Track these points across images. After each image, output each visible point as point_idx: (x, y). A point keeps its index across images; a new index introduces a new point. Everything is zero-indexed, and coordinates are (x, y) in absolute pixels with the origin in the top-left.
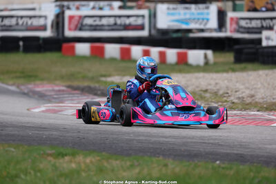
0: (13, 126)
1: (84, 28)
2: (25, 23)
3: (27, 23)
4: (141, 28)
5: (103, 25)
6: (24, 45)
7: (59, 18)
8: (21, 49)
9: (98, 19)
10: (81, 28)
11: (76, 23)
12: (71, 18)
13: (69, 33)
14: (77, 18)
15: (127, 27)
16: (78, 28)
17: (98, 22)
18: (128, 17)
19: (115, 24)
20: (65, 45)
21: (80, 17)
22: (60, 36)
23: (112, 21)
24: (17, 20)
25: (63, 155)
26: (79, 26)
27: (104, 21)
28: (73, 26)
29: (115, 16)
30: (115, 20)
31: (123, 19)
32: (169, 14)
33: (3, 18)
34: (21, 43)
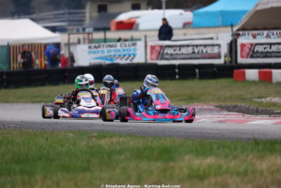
2: (200, 52)
3: (202, 51)
5: (273, 52)
6: (199, 72)
9: (268, 46)
10: (253, 54)
11: (248, 50)
13: (240, 60)
14: (249, 46)
16: (250, 56)
17: (268, 50)
20: (235, 71)
21: (252, 45)
24: (193, 49)
26: (251, 53)
27: (274, 48)
33: (181, 46)
34: (197, 71)
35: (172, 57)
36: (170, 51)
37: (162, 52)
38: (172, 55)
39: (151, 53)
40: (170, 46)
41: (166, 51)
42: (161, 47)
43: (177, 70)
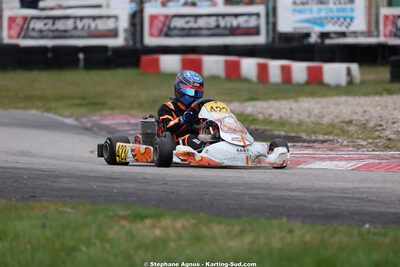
0: (70, 176)
1: (171, 33)
2: (86, 27)
3: (89, 27)
4: (255, 31)
5: (200, 29)
6: (85, 59)
7: (136, 18)
8: (82, 64)
9: (192, 19)
10: (168, 32)
11: (160, 25)
12: (153, 18)
13: (150, 41)
14: (162, 19)
15: (234, 31)
16: (163, 33)
17: (192, 25)
18: (236, 16)
19: (218, 26)
20: (145, 58)
21: (167, 17)
22: (138, 45)
23: (212, 22)
24: (75, 22)
25: (143, 218)
26: (165, 29)
27: (202, 23)
28: (155, 30)
29: (217, 15)
30: (217, 21)
31: (228, 19)
32: (295, 11)
33: (55, 19)
34: (81, 56)
35: (42, 35)
36: (38, 25)
37: (25, 26)
38: (41, 31)
39: (10, 28)
40: (38, 18)
41: (32, 26)
42: (25, 19)
43: (50, 55)
